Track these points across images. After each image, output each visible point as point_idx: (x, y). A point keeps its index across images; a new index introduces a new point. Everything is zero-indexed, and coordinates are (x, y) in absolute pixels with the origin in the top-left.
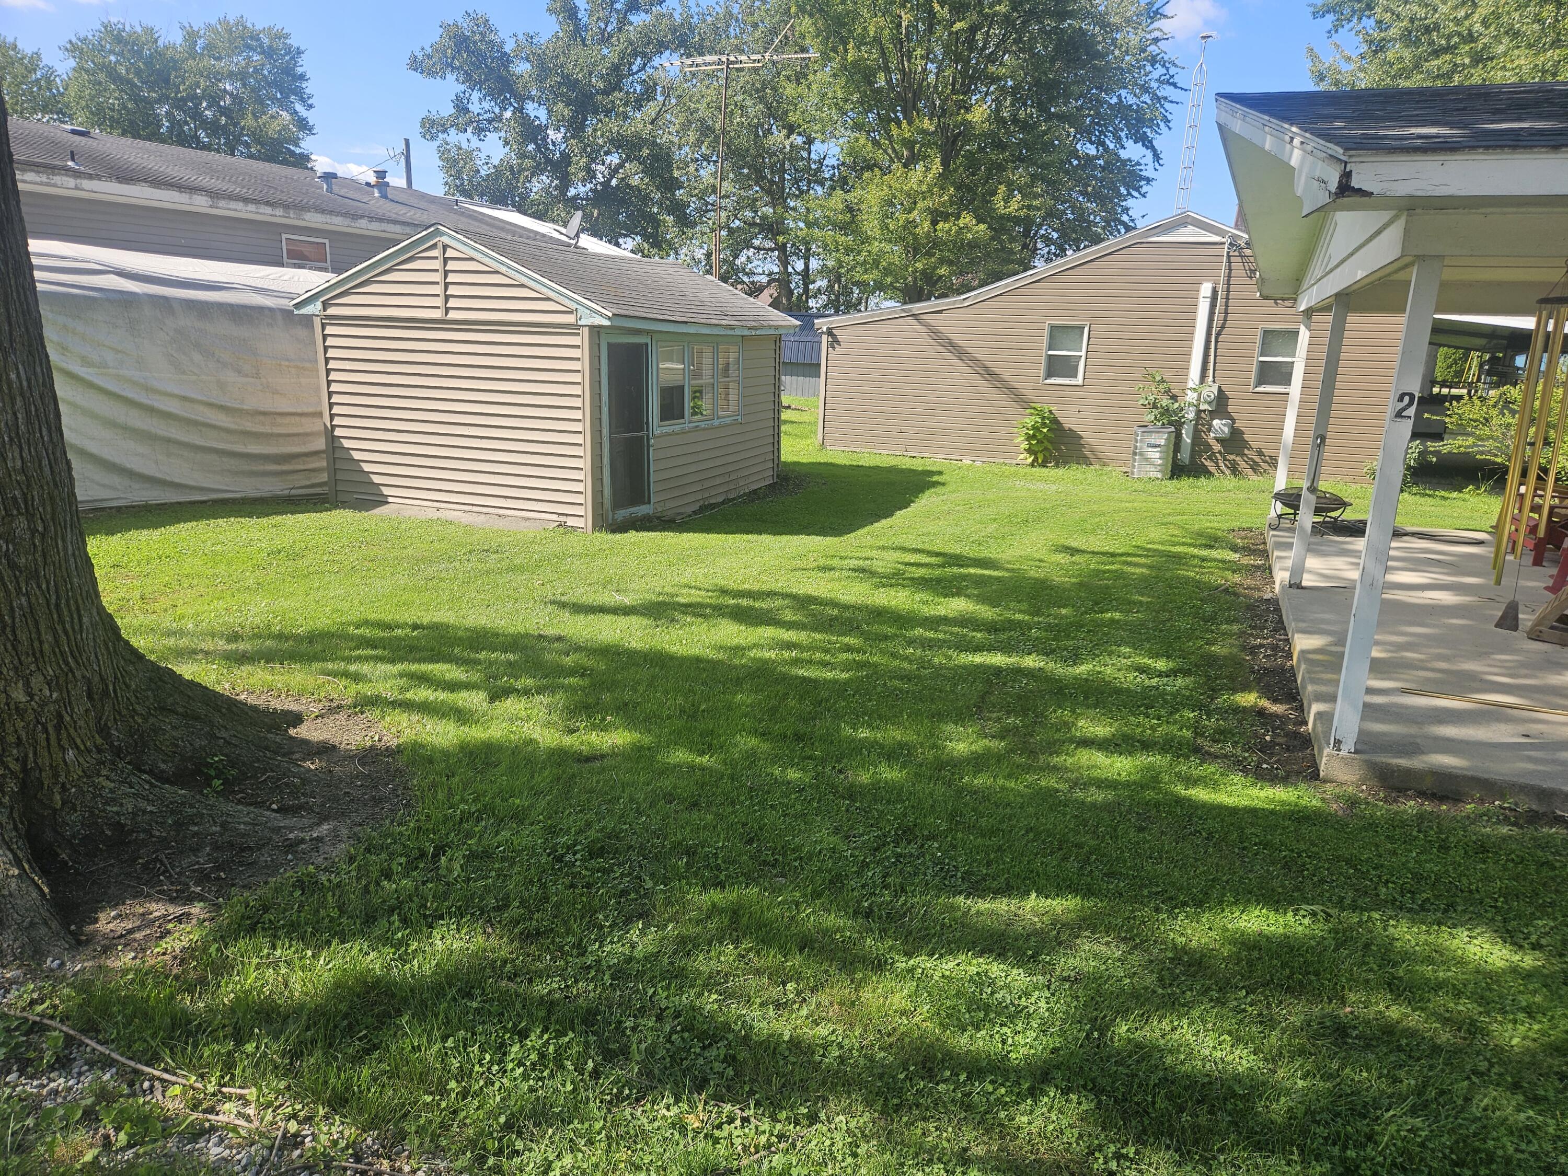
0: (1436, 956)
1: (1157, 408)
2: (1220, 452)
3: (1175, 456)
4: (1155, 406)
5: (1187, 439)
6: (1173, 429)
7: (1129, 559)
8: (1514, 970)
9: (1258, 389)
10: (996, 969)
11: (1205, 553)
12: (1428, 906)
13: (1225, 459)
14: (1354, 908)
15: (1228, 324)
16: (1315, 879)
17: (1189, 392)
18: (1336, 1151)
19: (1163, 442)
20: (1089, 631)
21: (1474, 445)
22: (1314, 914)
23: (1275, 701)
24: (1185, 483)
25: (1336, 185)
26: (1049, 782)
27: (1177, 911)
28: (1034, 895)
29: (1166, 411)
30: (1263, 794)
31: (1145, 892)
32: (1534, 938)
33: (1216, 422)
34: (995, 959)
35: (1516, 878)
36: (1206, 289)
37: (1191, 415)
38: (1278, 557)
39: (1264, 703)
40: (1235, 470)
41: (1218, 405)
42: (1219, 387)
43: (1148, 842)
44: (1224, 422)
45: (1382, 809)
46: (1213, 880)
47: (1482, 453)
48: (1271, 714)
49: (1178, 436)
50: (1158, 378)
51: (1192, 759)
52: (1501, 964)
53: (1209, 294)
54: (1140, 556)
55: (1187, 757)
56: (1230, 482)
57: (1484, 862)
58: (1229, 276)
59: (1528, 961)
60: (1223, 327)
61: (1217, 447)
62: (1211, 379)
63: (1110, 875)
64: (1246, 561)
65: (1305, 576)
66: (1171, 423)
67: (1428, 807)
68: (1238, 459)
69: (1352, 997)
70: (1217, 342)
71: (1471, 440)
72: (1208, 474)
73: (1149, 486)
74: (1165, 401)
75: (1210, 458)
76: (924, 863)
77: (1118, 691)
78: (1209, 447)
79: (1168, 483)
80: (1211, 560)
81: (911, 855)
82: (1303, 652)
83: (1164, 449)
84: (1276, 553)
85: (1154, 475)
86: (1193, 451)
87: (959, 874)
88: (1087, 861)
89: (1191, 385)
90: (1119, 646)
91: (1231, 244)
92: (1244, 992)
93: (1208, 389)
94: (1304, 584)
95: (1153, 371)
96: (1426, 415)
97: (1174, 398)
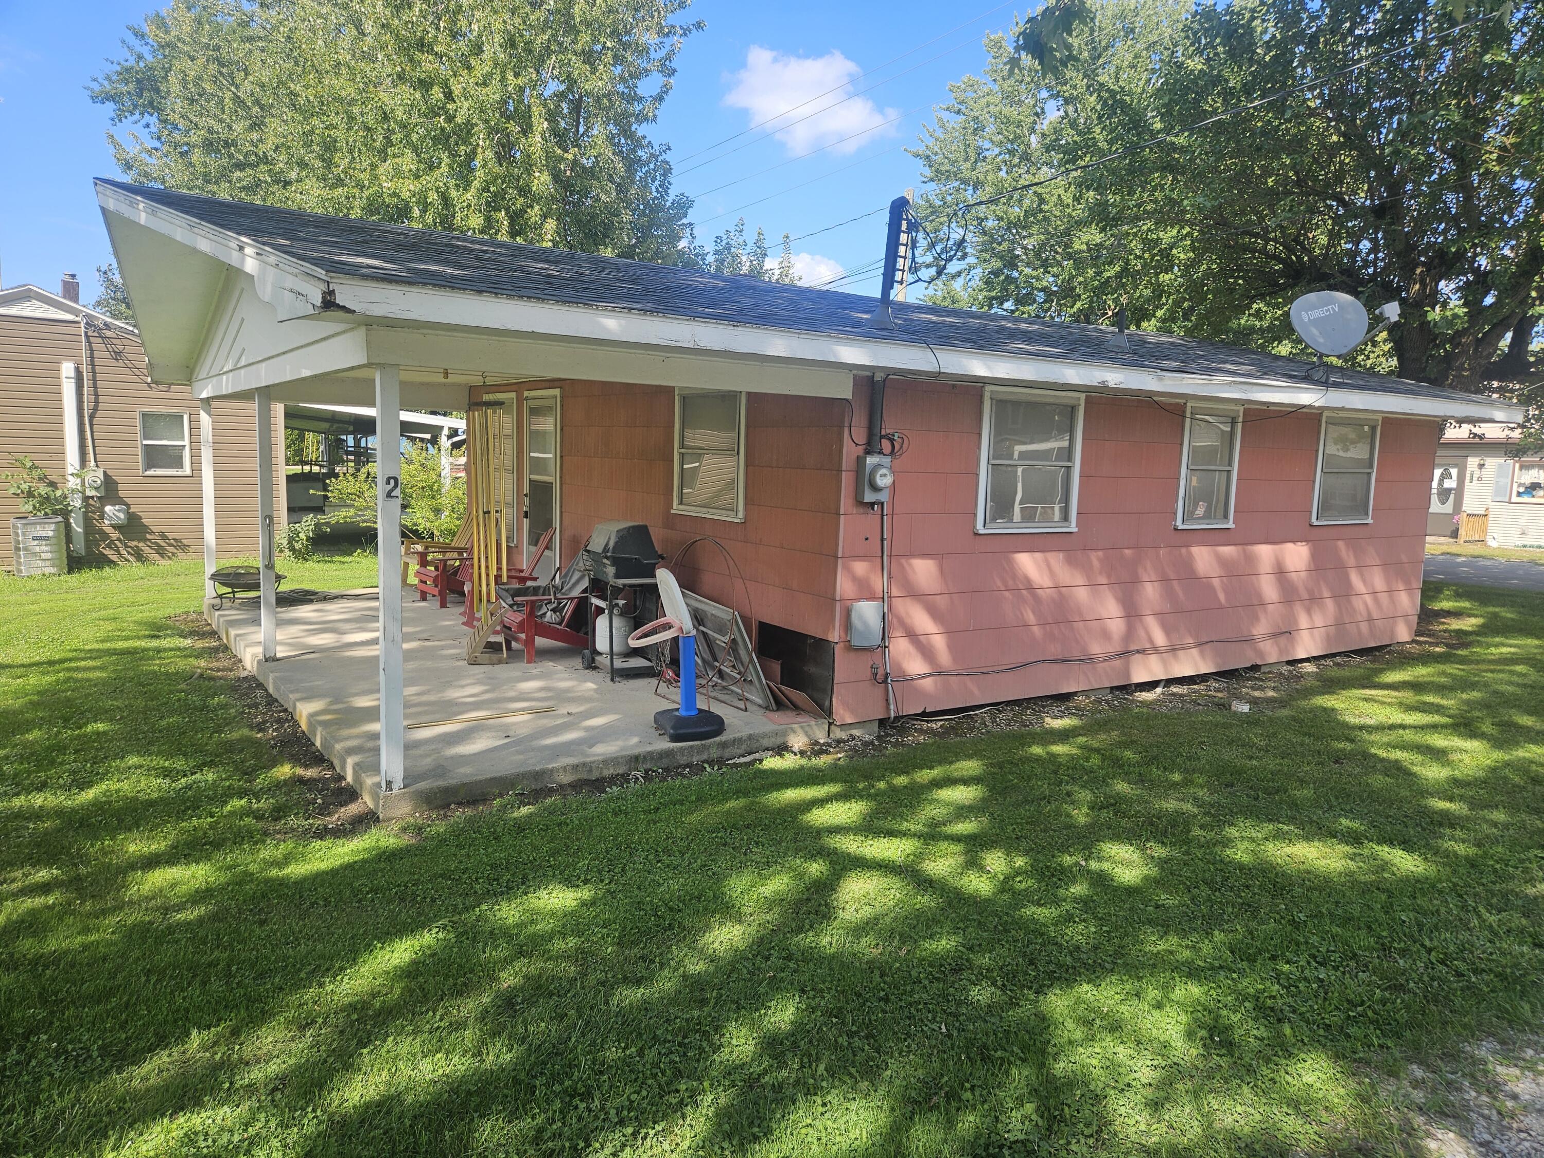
0: (534, 916)
1: (34, 497)
2: (119, 539)
3: (68, 547)
4: (30, 494)
5: (78, 529)
6: (60, 519)
7: (73, 665)
8: (584, 904)
9: (148, 473)
10: (197, 1120)
11: (155, 643)
12: (511, 884)
13: (126, 546)
14: (466, 909)
15: (101, 406)
16: (428, 900)
17: (70, 478)
18: (557, 1088)
19: (51, 534)
20: (77, 751)
21: (356, 515)
22: (444, 927)
23: (306, 767)
24: (88, 575)
25: (320, 300)
26: (133, 917)
27: (339, 978)
28: (195, 1032)
29: (46, 500)
30: (346, 849)
31: (303, 975)
32: (583, 877)
33: (108, 509)
34: (192, 1112)
35: (552, 841)
36: (67, 369)
37: (78, 503)
38: (237, 636)
39: (300, 771)
40: (139, 556)
41: (106, 490)
42: (105, 473)
43: (278, 930)
44: (117, 507)
45: (440, 827)
46: (352, 938)
47: (364, 521)
48: (309, 780)
49: (68, 526)
50: (29, 464)
51: (268, 842)
52: (574, 903)
53: (72, 374)
54: (83, 659)
55: (264, 842)
56: (137, 569)
57: (527, 838)
58: (92, 357)
59: (586, 893)
60: (96, 409)
61: (115, 535)
62: (93, 463)
63: (261, 975)
64: (200, 644)
65: (279, 648)
66: (55, 513)
67: (469, 812)
68: (141, 545)
69: (503, 975)
70: (91, 425)
71: (352, 512)
72: (111, 563)
73: (46, 583)
74: (43, 490)
75: (108, 546)
76: (40, 1063)
77: (151, 803)
78: (105, 536)
79: (68, 577)
80: (165, 650)
81: (18, 1063)
82: (311, 716)
83: (54, 541)
84: (233, 632)
85: (48, 571)
86: (87, 541)
87: (95, 1054)
88: (229, 975)
89: (70, 470)
90: (122, 758)
91: (87, 323)
92: (431, 1013)
93: (93, 474)
94: (279, 655)
95: (21, 456)
96: (311, 492)
97: (53, 485)
